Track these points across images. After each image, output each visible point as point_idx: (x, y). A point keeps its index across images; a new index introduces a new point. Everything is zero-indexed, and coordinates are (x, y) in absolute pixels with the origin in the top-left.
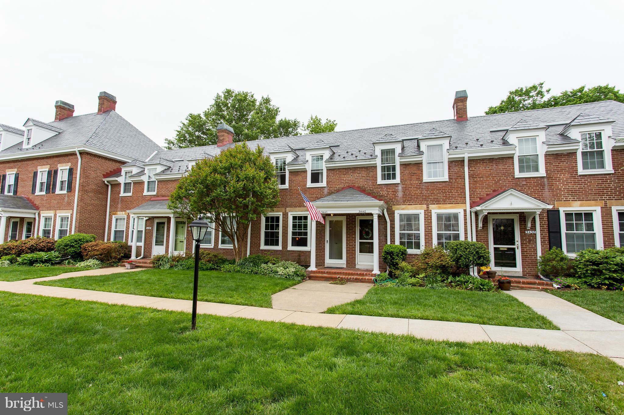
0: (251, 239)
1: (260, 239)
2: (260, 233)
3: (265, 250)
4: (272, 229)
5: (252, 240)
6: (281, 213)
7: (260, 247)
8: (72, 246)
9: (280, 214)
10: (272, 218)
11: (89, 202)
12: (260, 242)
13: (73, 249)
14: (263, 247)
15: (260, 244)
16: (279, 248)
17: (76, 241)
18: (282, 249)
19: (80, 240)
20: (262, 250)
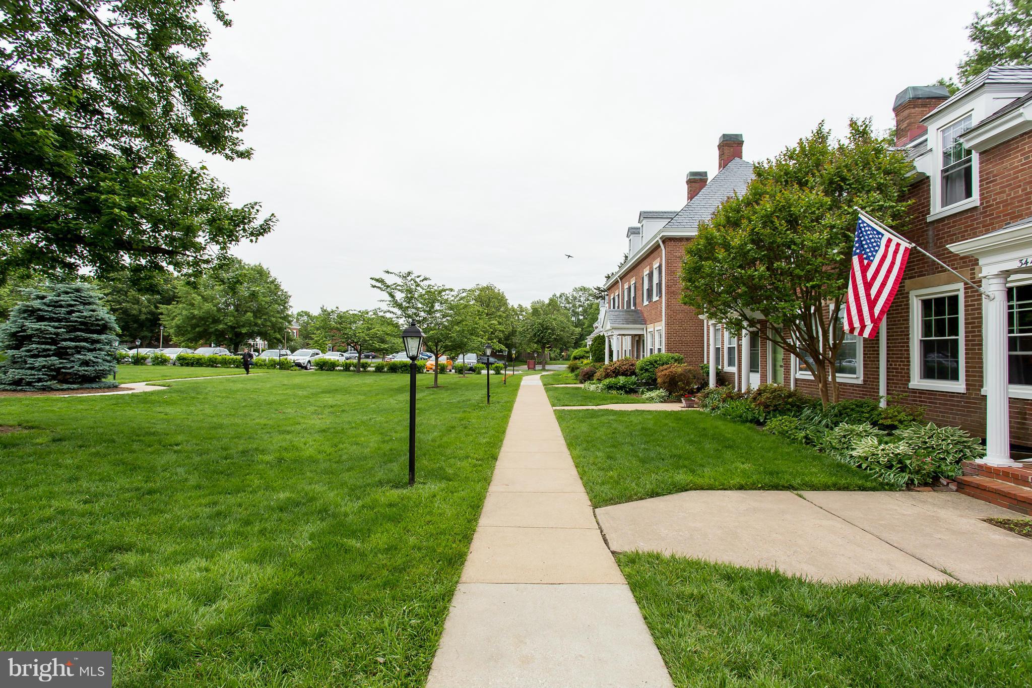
0: (888, 361)
1: (909, 361)
2: (908, 346)
3: (922, 392)
4: (941, 332)
5: (891, 365)
6: (961, 286)
7: (909, 381)
8: (647, 370)
9: (958, 288)
10: (940, 302)
11: (678, 308)
12: (908, 369)
13: (647, 374)
14: (917, 381)
15: (909, 373)
16: (959, 386)
17: (651, 364)
18: (967, 389)
19: (656, 362)
20: (914, 391)
